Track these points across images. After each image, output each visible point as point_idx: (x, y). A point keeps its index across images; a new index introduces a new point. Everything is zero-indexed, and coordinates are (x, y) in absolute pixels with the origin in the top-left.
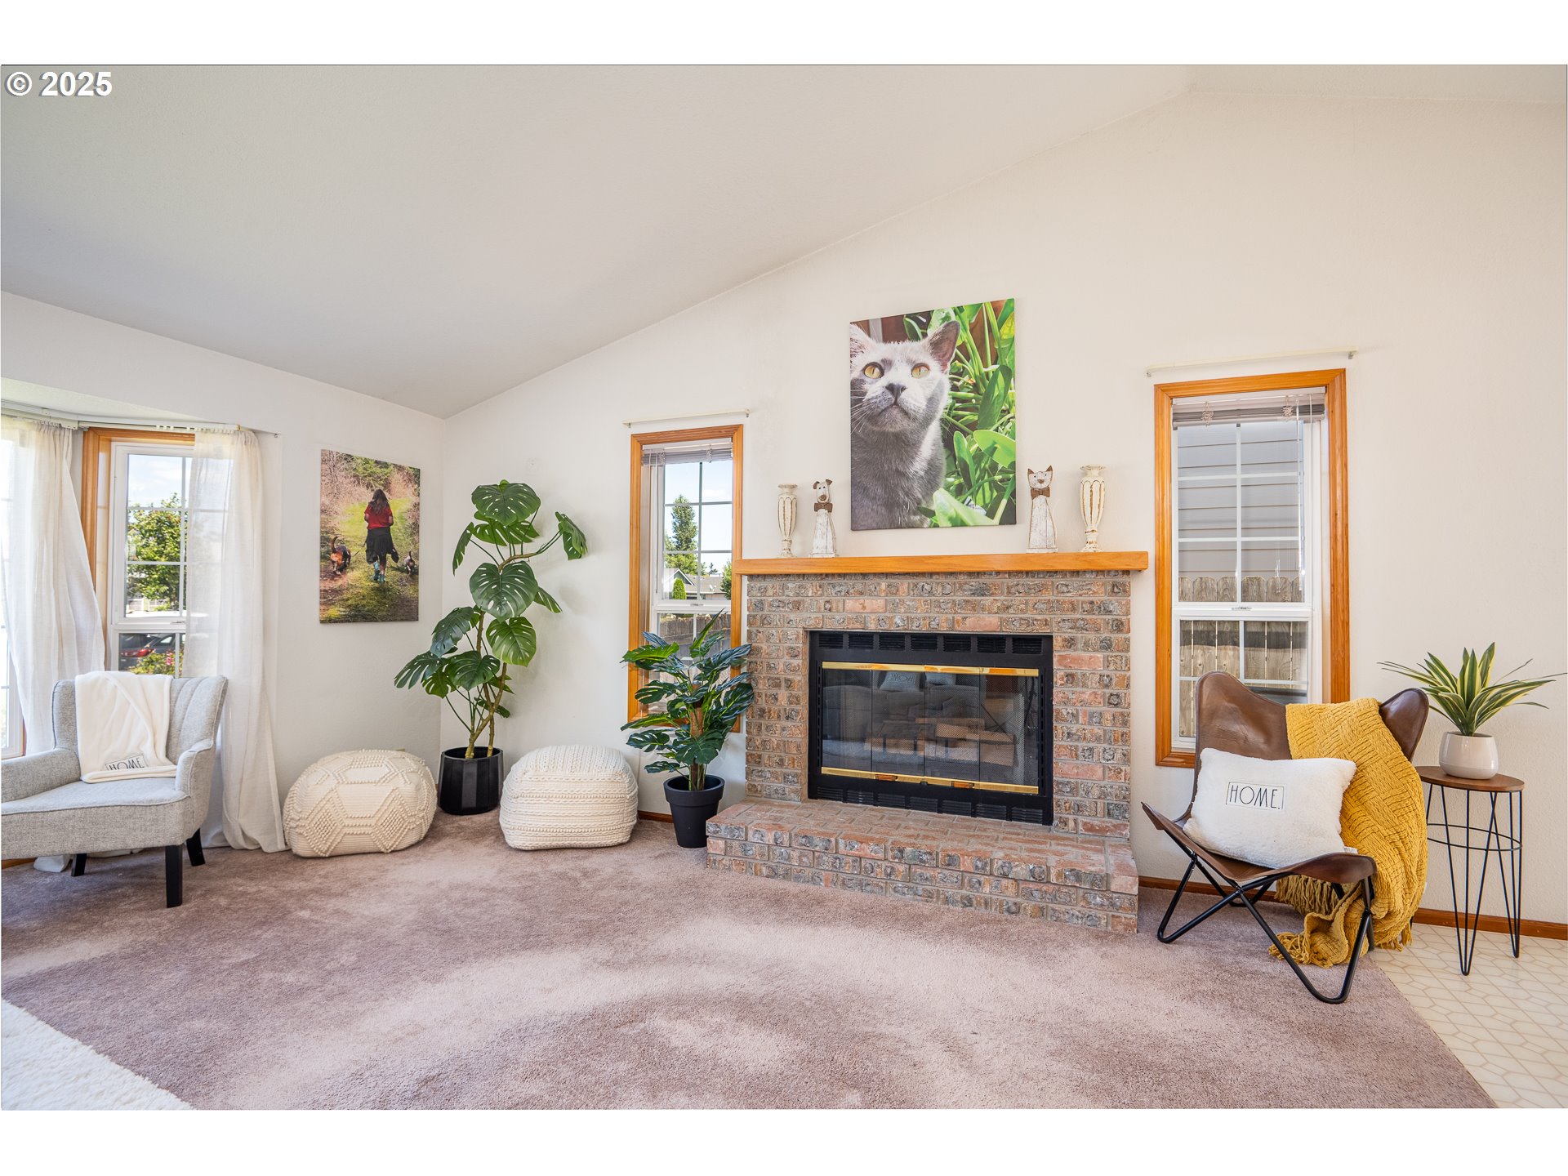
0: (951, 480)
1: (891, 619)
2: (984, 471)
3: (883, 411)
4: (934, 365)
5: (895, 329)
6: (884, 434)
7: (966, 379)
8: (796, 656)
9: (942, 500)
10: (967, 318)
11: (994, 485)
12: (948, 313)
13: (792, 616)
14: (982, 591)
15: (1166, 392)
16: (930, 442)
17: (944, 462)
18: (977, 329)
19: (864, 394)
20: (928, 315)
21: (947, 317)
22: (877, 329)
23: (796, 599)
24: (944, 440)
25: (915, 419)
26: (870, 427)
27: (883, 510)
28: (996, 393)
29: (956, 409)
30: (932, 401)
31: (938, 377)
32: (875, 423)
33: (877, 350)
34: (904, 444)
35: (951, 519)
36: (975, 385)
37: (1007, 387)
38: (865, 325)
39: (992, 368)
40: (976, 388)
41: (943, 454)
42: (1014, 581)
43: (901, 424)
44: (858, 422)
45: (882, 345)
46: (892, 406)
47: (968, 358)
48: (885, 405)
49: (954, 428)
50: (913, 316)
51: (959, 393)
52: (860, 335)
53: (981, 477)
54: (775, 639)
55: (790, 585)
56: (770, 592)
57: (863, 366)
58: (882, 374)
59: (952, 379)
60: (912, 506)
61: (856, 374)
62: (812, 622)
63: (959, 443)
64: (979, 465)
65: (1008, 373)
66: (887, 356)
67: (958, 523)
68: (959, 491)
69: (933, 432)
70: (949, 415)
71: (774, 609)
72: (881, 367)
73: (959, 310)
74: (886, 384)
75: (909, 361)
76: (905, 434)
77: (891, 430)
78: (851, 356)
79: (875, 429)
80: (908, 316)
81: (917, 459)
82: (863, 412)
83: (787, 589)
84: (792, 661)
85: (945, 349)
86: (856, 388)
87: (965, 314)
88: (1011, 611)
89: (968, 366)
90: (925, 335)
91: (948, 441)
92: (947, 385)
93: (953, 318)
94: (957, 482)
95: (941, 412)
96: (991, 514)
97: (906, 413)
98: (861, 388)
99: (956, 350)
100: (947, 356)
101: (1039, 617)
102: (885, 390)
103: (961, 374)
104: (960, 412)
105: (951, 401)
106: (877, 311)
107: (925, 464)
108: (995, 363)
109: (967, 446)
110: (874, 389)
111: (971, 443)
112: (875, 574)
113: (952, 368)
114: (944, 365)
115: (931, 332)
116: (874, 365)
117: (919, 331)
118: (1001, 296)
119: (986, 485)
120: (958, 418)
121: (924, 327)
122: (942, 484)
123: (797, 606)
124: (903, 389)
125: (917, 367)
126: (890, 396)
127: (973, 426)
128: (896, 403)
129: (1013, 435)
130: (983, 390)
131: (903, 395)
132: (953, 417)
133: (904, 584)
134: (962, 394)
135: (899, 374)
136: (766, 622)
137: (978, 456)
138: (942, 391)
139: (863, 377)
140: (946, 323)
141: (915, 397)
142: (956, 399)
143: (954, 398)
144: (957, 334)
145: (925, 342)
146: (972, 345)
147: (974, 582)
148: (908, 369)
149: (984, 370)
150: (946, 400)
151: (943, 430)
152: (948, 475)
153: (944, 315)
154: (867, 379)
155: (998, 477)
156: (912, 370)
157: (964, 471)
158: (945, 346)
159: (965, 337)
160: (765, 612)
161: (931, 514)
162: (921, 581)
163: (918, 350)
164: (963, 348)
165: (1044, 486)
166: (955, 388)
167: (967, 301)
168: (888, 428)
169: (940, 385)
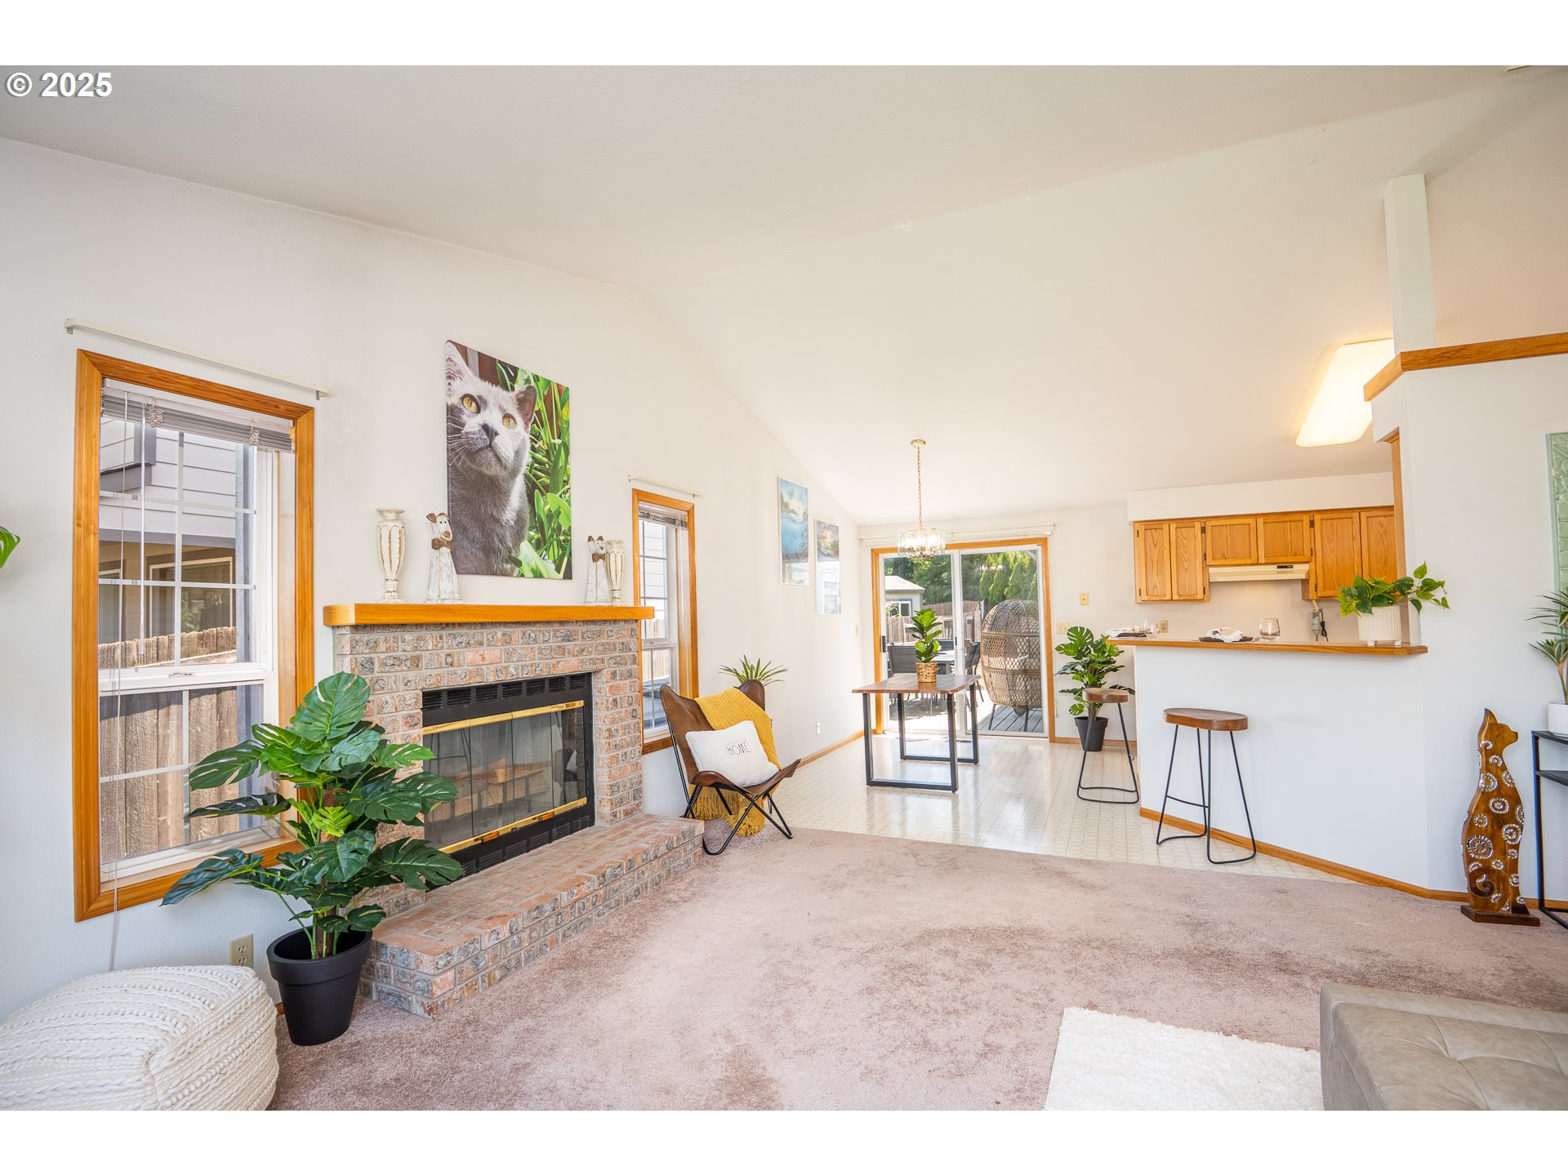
0: (532, 533)
1: (506, 668)
2: (553, 530)
3: (480, 450)
4: (519, 420)
5: (489, 369)
6: (481, 474)
7: (541, 443)
8: (416, 725)
9: (526, 551)
10: (542, 391)
11: (560, 545)
12: (529, 377)
14: (568, 638)
15: (640, 497)
16: (517, 490)
17: (528, 515)
18: (548, 403)
19: (463, 425)
20: (515, 370)
22: (474, 361)
23: (415, 653)
24: (528, 495)
25: (506, 468)
26: (469, 463)
27: (481, 555)
28: (560, 465)
29: (536, 469)
30: (518, 455)
31: (522, 433)
32: (473, 460)
33: (476, 385)
34: (495, 490)
35: (533, 570)
36: (547, 451)
37: (567, 462)
38: (463, 350)
39: (558, 441)
40: (548, 455)
41: (527, 509)
43: (494, 470)
44: (457, 453)
45: (478, 379)
46: (487, 447)
47: (543, 426)
48: (481, 444)
49: (534, 485)
50: (503, 365)
51: (536, 454)
52: (458, 358)
53: (552, 536)
54: (389, 708)
56: (382, 647)
57: (462, 395)
58: (478, 411)
59: (532, 440)
60: (505, 554)
61: (454, 400)
62: (433, 680)
63: (537, 501)
64: (550, 525)
65: (567, 450)
66: (484, 395)
67: (538, 575)
68: (539, 545)
69: (520, 484)
70: (530, 472)
71: (387, 669)
72: (479, 404)
73: (536, 378)
74: (482, 423)
75: (501, 408)
76: (498, 480)
77: (487, 472)
78: (449, 377)
79: (474, 466)
80: (500, 362)
81: (508, 508)
82: (461, 445)
83: (403, 641)
84: (411, 732)
85: (527, 409)
86: (453, 413)
87: (541, 384)
88: (585, 653)
89: (542, 433)
90: (513, 389)
92: (528, 445)
93: (533, 384)
94: (536, 537)
95: (524, 469)
96: (558, 570)
97: (499, 459)
98: (459, 417)
99: (534, 414)
100: (529, 417)
101: (599, 657)
102: (480, 428)
103: (537, 438)
104: (539, 473)
105: (531, 460)
106: (476, 345)
107: (514, 514)
108: (559, 438)
109: (543, 505)
110: (472, 423)
111: (546, 503)
112: (492, 623)
113: (533, 429)
114: (527, 424)
116: (471, 398)
117: (509, 383)
118: (565, 384)
119: (555, 542)
120: (538, 478)
121: (512, 380)
122: (526, 537)
123: (416, 662)
124: (496, 434)
125: (507, 417)
126: (486, 437)
127: (547, 488)
128: (490, 446)
129: (570, 504)
130: (553, 459)
131: (497, 440)
132: (534, 475)
133: (517, 632)
134: (539, 456)
135: (493, 417)
136: (377, 687)
137: (550, 516)
138: (525, 448)
139: (462, 407)
140: (527, 385)
141: (505, 445)
142: (535, 460)
143: (533, 458)
144: (535, 399)
145: (512, 395)
146: (544, 415)
147: (563, 629)
148: (500, 415)
149: (552, 441)
150: (527, 459)
151: (527, 486)
152: (531, 529)
153: (526, 377)
154: (465, 411)
155: (562, 538)
156: (503, 418)
157: (541, 529)
158: (527, 407)
159: (540, 405)
160: (376, 674)
161: (518, 563)
162: (528, 629)
163: (508, 400)
164: (538, 413)
166: (533, 449)
167: (542, 373)
168: (484, 470)
169: (523, 441)
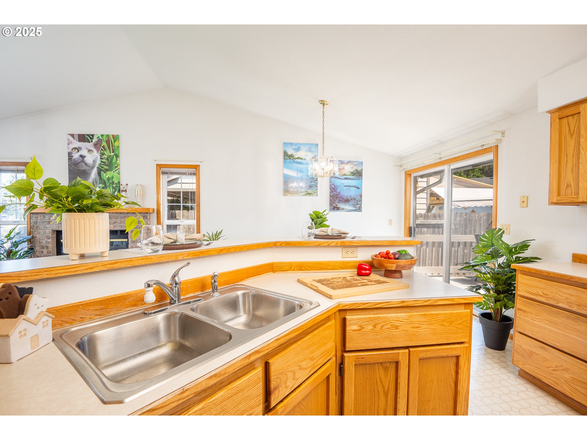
0: (100, 185)
2: (110, 183)
3: (79, 163)
4: (95, 151)
5: (82, 138)
6: (79, 170)
7: (105, 156)
8: (49, 238)
10: (105, 138)
11: (113, 188)
12: (99, 136)
13: (47, 226)
15: (159, 166)
16: (94, 174)
17: (98, 180)
18: (108, 142)
19: (73, 157)
20: (93, 135)
21: (98, 137)
22: (77, 137)
23: (49, 220)
24: (98, 174)
25: (89, 166)
26: (75, 167)
28: (113, 161)
29: (102, 165)
30: (94, 161)
31: (96, 154)
32: (76, 166)
33: (77, 144)
34: (86, 173)
36: (107, 158)
37: (117, 160)
38: (72, 135)
39: (112, 154)
40: (107, 160)
41: (98, 178)
42: (117, 215)
43: (85, 168)
44: (71, 165)
45: (78, 142)
46: (81, 162)
47: (105, 150)
48: (79, 161)
49: (101, 170)
50: (88, 135)
51: (103, 160)
52: (71, 138)
53: (110, 185)
54: (42, 233)
55: (46, 216)
56: (39, 218)
57: (72, 148)
58: (78, 151)
61: (70, 150)
62: (55, 228)
63: (103, 175)
64: (109, 182)
65: (117, 156)
66: (80, 146)
69: (95, 171)
70: (99, 166)
71: (41, 224)
72: (78, 149)
73: (102, 136)
74: (80, 155)
75: (87, 149)
76: (86, 171)
77: (81, 169)
78: (68, 144)
79: (77, 168)
80: (87, 135)
81: (90, 178)
82: (72, 162)
83: (46, 217)
84: (48, 240)
85: (98, 147)
86: (70, 155)
87: (104, 137)
88: (117, 223)
89: (105, 152)
90: (92, 141)
91: (99, 174)
92: (99, 157)
93: (101, 138)
94: (102, 186)
95: (97, 165)
97: (86, 164)
98: (71, 155)
99: (101, 147)
100: (99, 149)
102: (79, 156)
103: (103, 155)
104: (103, 166)
105: (100, 162)
106: (77, 132)
107: (92, 180)
108: (113, 153)
109: (105, 176)
110: (76, 156)
111: (106, 175)
113: (101, 152)
114: (98, 151)
115: (94, 141)
116: (76, 148)
117: (90, 140)
118: (115, 133)
119: (111, 187)
120: (102, 167)
121: (92, 139)
122: (98, 186)
123: (49, 223)
124: (85, 157)
125: (90, 151)
126: (81, 159)
127: (107, 170)
128: (83, 161)
129: (119, 174)
130: (110, 160)
131: (85, 159)
132: (101, 167)
135: (84, 152)
136: (38, 228)
137: (109, 179)
138: (97, 159)
139: (72, 152)
140: (98, 139)
141: (89, 159)
142: (102, 162)
143: (101, 161)
144: (102, 142)
145: (92, 143)
146: (106, 147)
148: (87, 151)
149: (110, 154)
150: (99, 162)
152: (100, 184)
153: (98, 136)
154: (73, 153)
155: (114, 185)
156: (88, 152)
157: (104, 183)
158: (98, 146)
159: (104, 144)
160: (38, 225)
163: (90, 145)
164: (103, 147)
165: (124, 189)
166: (101, 158)
167: (105, 133)
168: (81, 168)
169: (97, 157)
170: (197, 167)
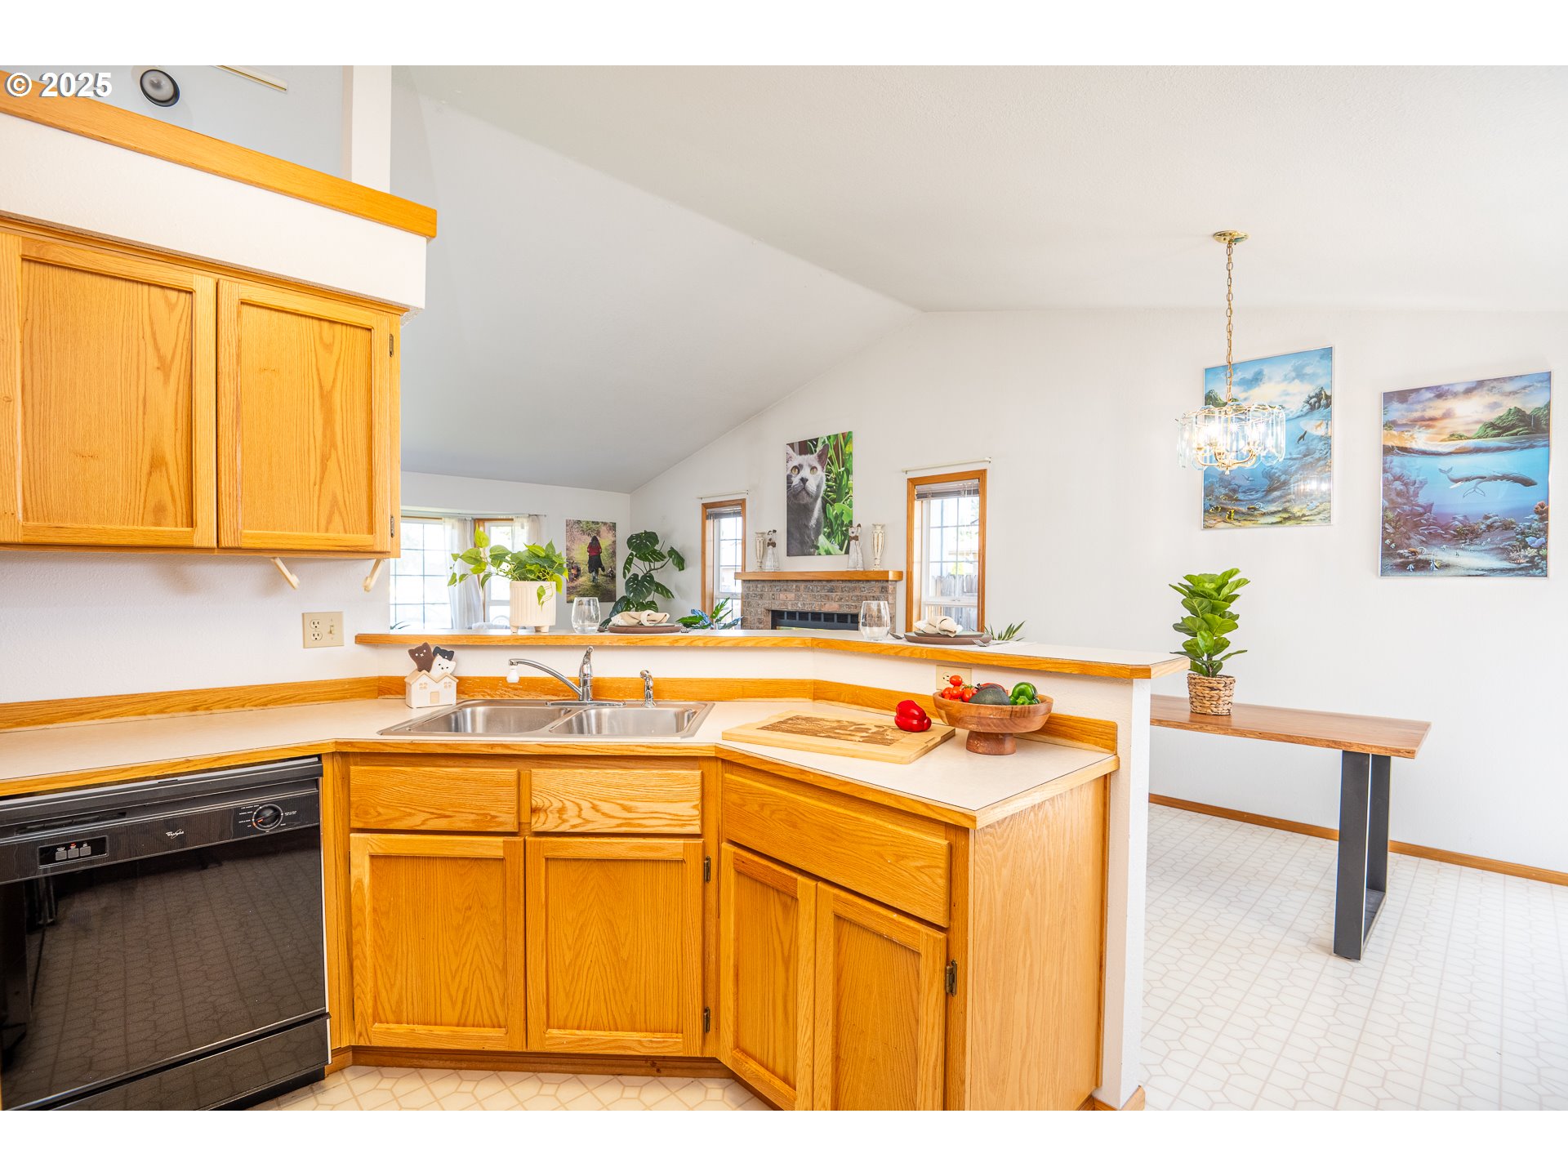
0: (825, 530)
1: (797, 604)
2: (839, 525)
3: (799, 492)
4: (819, 467)
5: (804, 447)
6: (799, 504)
9: (822, 540)
10: (832, 442)
11: (842, 533)
12: (824, 439)
13: (760, 602)
14: (831, 590)
15: (912, 483)
16: (817, 509)
18: (836, 448)
19: (792, 483)
20: (817, 440)
21: (824, 442)
22: (797, 447)
25: (812, 497)
26: (794, 501)
27: (799, 546)
28: (844, 483)
30: (818, 487)
31: (821, 473)
32: (796, 499)
33: (798, 459)
34: (807, 510)
35: (825, 551)
36: (835, 479)
37: (848, 480)
38: (792, 445)
39: (842, 469)
40: (835, 482)
41: (822, 516)
42: (844, 585)
43: (807, 500)
44: (790, 498)
45: (799, 456)
47: (833, 464)
48: (800, 489)
49: (827, 502)
50: (811, 441)
52: (790, 450)
53: (838, 529)
54: (753, 614)
55: (759, 586)
56: (751, 589)
57: (792, 468)
58: (799, 472)
59: (827, 475)
60: (810, 544)
61: (789, 472)
63: (829, 510)
64: (837, 522)
65: (848, 472)
66: (801, 462)
67: (828, 553)
68: (829, 536)
71: (753, 598)
72: (798, 468)
73: (829, 438)
74: (800, 478)
75: (810, 465)
76: (808, 505)
78: (787, 462)
79: (796, 501)
80: (809, 441)
81: (813, 518)
82: (791, 493)
84: (760, 625)
85: (823, 459)
86: (789, 478)
87: (831, 440)
88: (842, 601)
89: (833, 469)
90: (816, 451)
91: (824, 509)
92: (825, 479)
93: (827, 442)
95: (822, 494)
96: (841, 549)
97: (808, 493)
98: (791, 480)
99: (828, 460)
100: (824, 463)
101: (853, 604)
102: (800, 481)
103: (830, 473)
106: (798, 438)
107: (815, 521)
108: (843, 466)
109: (833, 511)
110: (796, 480)
112: (791, 581)
114: (823, 468)
115: (818, 449)
116: (795, 467)
118: (846, 430)
119: (839, 533)
120: (828, 496)
121: (815, 446)
123: (761, 596)
124: (807, 480)
125: (813, 468)
126: (802, 484)
127: (834, 501)
128: (804, 488)
129: (851, 506)
130: (838, 481)
131: (807, 484)
133: (802, 586)
134: (830, 483)
135: (806, 473)
136: (749, 605)
137: (837, 517)
138: (822, 482)
139: (792, 474)
141: (811, 486)
142: (828, 486)
144: (828, 450)
145: (815, 455)
146: (834, 457)
147: (829, 585)
148: (809, 470)
149: (839, 470)
150: (824, 487)
155: (844, 529)
156: (811, 470)
157: (830, 526)
158: (824, 457)
159: (831, 452)
160: (750, 600)
161: (818, 548)
162: (809, 584)
163: (811, 459)
164: (830, 458)
165: (854, 535)
166: (828, 480)
167: (832, 433)
168: (801, 502)
169: (822, 478)
170: (981, 475)
